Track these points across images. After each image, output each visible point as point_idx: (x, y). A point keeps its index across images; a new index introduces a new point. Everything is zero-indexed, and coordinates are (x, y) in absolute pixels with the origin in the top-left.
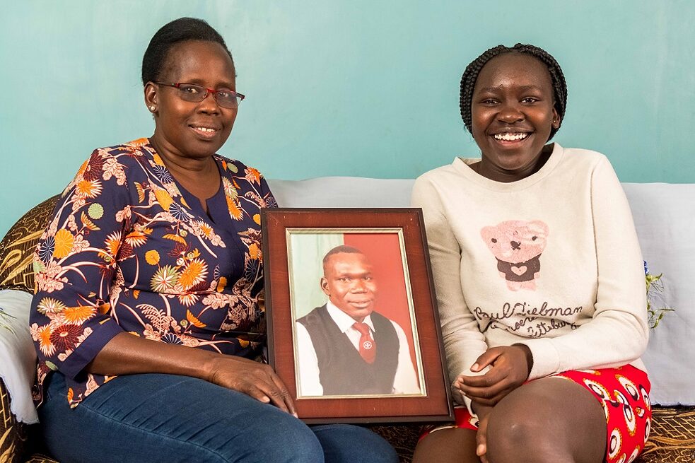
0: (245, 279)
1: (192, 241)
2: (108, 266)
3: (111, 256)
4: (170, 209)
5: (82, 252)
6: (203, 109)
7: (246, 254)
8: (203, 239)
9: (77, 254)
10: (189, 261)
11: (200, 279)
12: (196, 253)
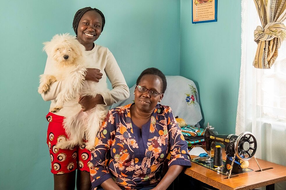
0: (146, 158)
1: (126, 147)
2: (108, 149)
3: (109, 146)
4: (124, 134)
5: (100, 145)
6: (144, 96)
7: (147, 149)
8: (130, 146)
9: (99, 145)
10: (123, 153)
11: (127, 158)
12: (126, 150)
